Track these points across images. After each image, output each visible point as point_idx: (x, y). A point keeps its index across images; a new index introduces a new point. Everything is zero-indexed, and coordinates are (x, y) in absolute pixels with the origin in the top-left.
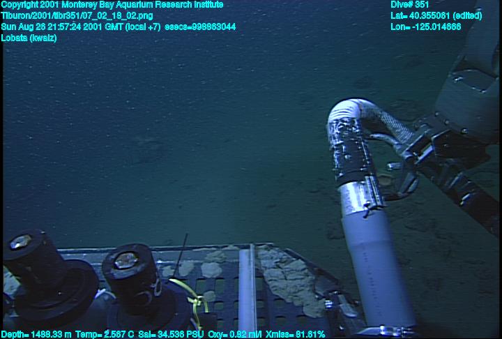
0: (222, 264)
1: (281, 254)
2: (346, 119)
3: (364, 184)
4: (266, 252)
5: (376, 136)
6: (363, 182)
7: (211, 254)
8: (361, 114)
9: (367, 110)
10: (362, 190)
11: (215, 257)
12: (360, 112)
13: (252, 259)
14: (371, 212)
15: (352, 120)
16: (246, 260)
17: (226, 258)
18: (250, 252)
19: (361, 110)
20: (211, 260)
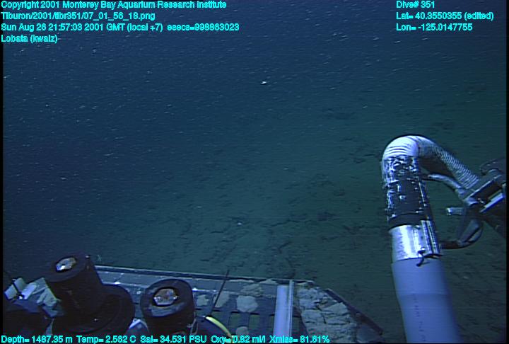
0: (259, 298)
1: (321, 294)
2: (402, 157)
3: (419, 229)
4: (306, 290)
5: (435, 176)
6: (418, 226)
7: (248, 286)
8: (419, 152)
9: (426, 148)
10: (416, 235)
11: (252, 290)
12: (417, 150)
13: (290, 296)
14: (425, 261)
15: (409, 159)
16: (284, 296)
17: (262, 293)
18: (288, 289)
19: (419, 148)
20: (247, 293)
